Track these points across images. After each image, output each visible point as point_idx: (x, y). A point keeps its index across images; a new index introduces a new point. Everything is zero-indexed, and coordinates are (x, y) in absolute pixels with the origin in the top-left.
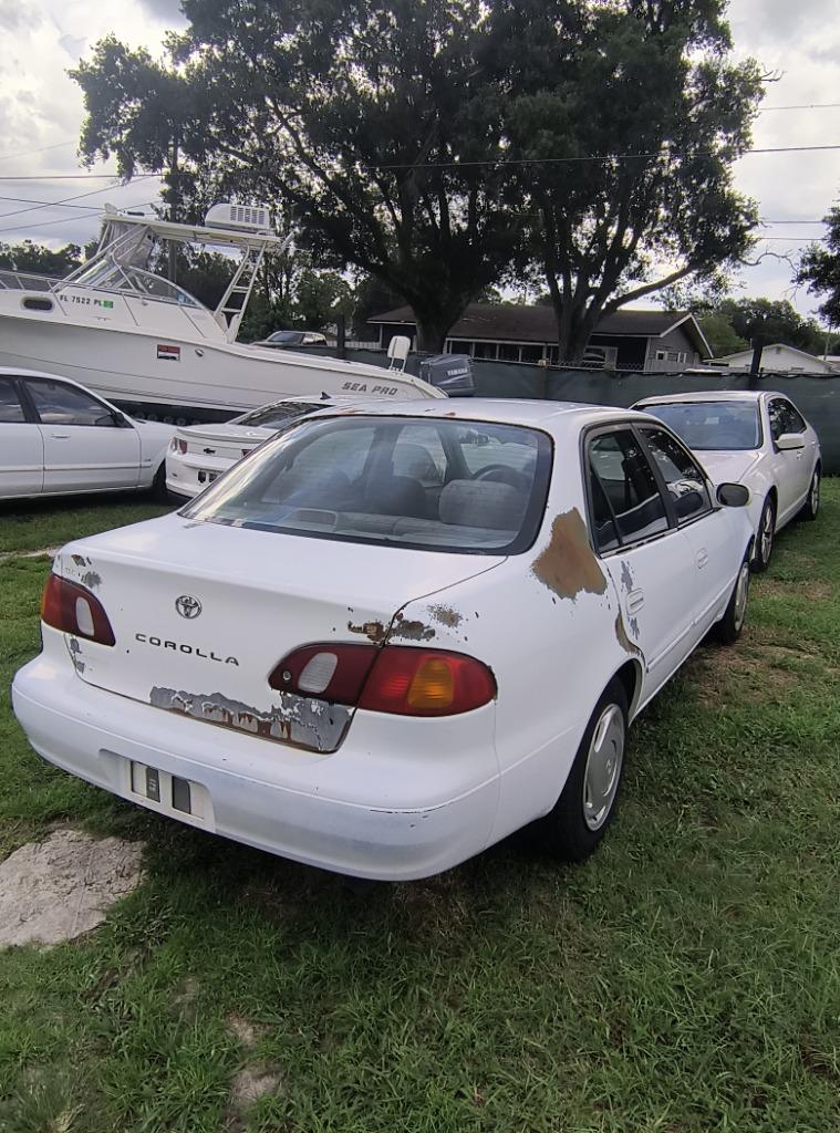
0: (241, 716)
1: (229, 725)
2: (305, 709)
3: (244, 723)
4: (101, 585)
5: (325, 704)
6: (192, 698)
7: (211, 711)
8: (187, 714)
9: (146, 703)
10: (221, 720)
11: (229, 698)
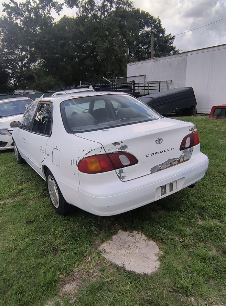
0: (174, 162)
1: (172, 165)
2: (187, 151)
3: (175, 163)
4: (128, 148)
5: (189, 148)
6: (162, 165)
7: (167, 165)
8: (162, 169)
9: (151, 174)
10: (170, 165)
11: (172, 158)
